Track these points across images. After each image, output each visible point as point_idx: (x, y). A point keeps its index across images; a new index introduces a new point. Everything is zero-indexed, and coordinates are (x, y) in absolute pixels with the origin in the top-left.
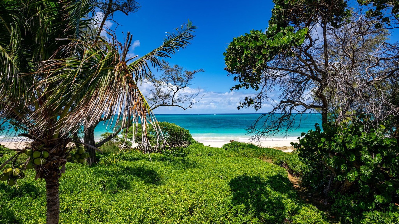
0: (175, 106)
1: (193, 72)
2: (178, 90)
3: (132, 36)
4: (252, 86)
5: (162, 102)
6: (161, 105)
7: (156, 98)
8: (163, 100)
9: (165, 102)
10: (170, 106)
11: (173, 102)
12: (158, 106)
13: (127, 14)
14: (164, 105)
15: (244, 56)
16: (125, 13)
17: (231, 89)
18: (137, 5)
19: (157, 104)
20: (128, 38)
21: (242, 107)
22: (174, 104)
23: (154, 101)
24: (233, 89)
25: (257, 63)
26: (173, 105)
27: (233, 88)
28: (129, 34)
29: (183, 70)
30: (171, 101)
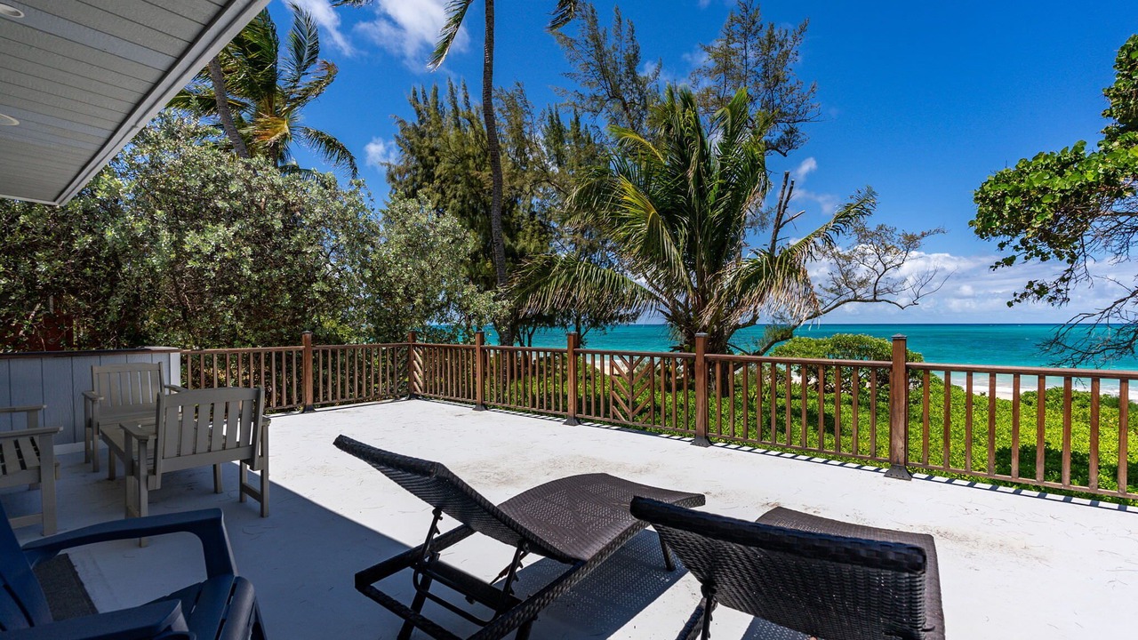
0: (880, 301)
1: (919, 234)
2: (886, 270)
3: (793, 182)
4: (1060, 256)
5: (851, 295)
6: (849, 301)
7: (840, 286)
8: (854, 290)
9: (858, 294)
10: (868, 301)
11: (875, 293)
12: (844, 302)
13: (785, 155)
14: (855, 300)
15: (1008, 208)
16: (781, 152)
17: (992, 267)
18: (802, 137)
19: (842, 299)
20: (786, 182)
21: (1019, 301)
22: (877, 298)
23: (837, 294)
24: (996, 267)
25: (1034, 220)
26: (875, 300)
27: (998, 263)
28: (787, 176)
29: (896, 232)
30: (872, 292)
